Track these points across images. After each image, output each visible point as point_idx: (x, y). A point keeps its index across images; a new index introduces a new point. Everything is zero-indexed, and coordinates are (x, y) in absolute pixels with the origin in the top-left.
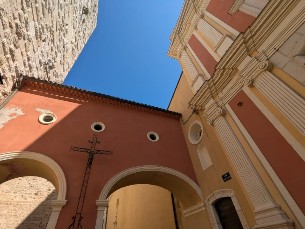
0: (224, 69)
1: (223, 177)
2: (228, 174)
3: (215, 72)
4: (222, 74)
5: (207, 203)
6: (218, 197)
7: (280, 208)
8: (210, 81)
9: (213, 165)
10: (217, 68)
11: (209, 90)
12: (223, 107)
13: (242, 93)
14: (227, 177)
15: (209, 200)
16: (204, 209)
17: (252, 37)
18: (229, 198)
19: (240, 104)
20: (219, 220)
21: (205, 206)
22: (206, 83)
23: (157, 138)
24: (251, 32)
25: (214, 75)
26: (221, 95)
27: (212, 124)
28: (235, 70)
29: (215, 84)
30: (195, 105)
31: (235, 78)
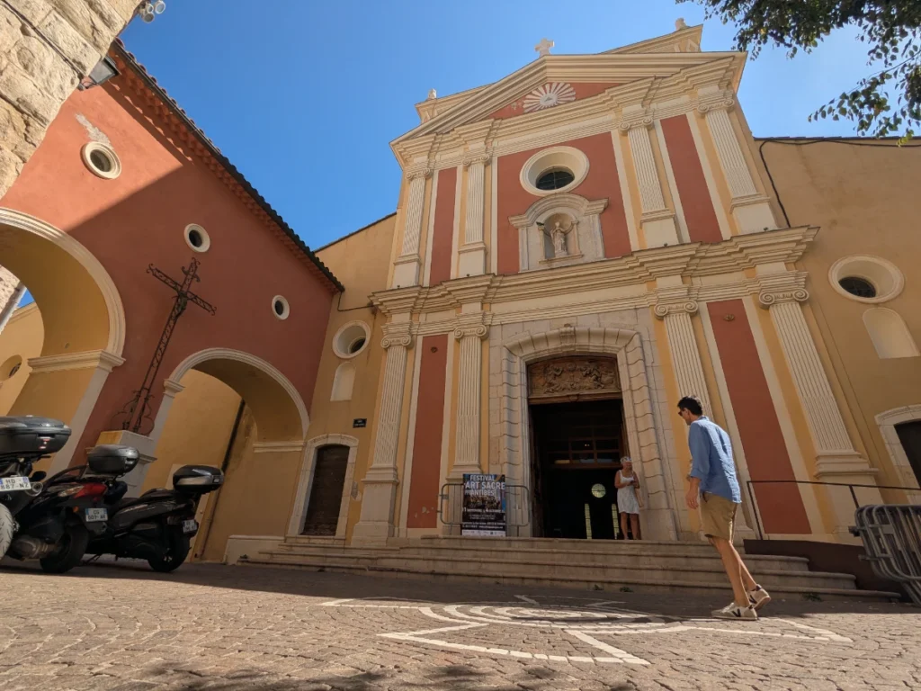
0: (450, 292)
1: (356, 421)
2: (364, 421)
3: (438, 285)
4: (443, 296)
5: (309, 444)
6: (331, 441)
7: (396, 469)
8: (424, 290)
9: (349, 401)
10: (445, 284)
11: (414, 299)
12: (415, 336)
13: (444, 338)
14: (360, 423)
15: (315, 441)
16: (300, 449)
17: (498, 287)
18: (347, 448)
19: (434, 349)
20: (314, 469)
21: (303, 447)
22: (418, 288)
23: (285, 315)
24: (501, 282)
25: (434, 287)
26: (422, 317)
27: (386, 350)
28: (458, 305)
29: (426, 298)
30: (382, 303)
31: (452, 314)
